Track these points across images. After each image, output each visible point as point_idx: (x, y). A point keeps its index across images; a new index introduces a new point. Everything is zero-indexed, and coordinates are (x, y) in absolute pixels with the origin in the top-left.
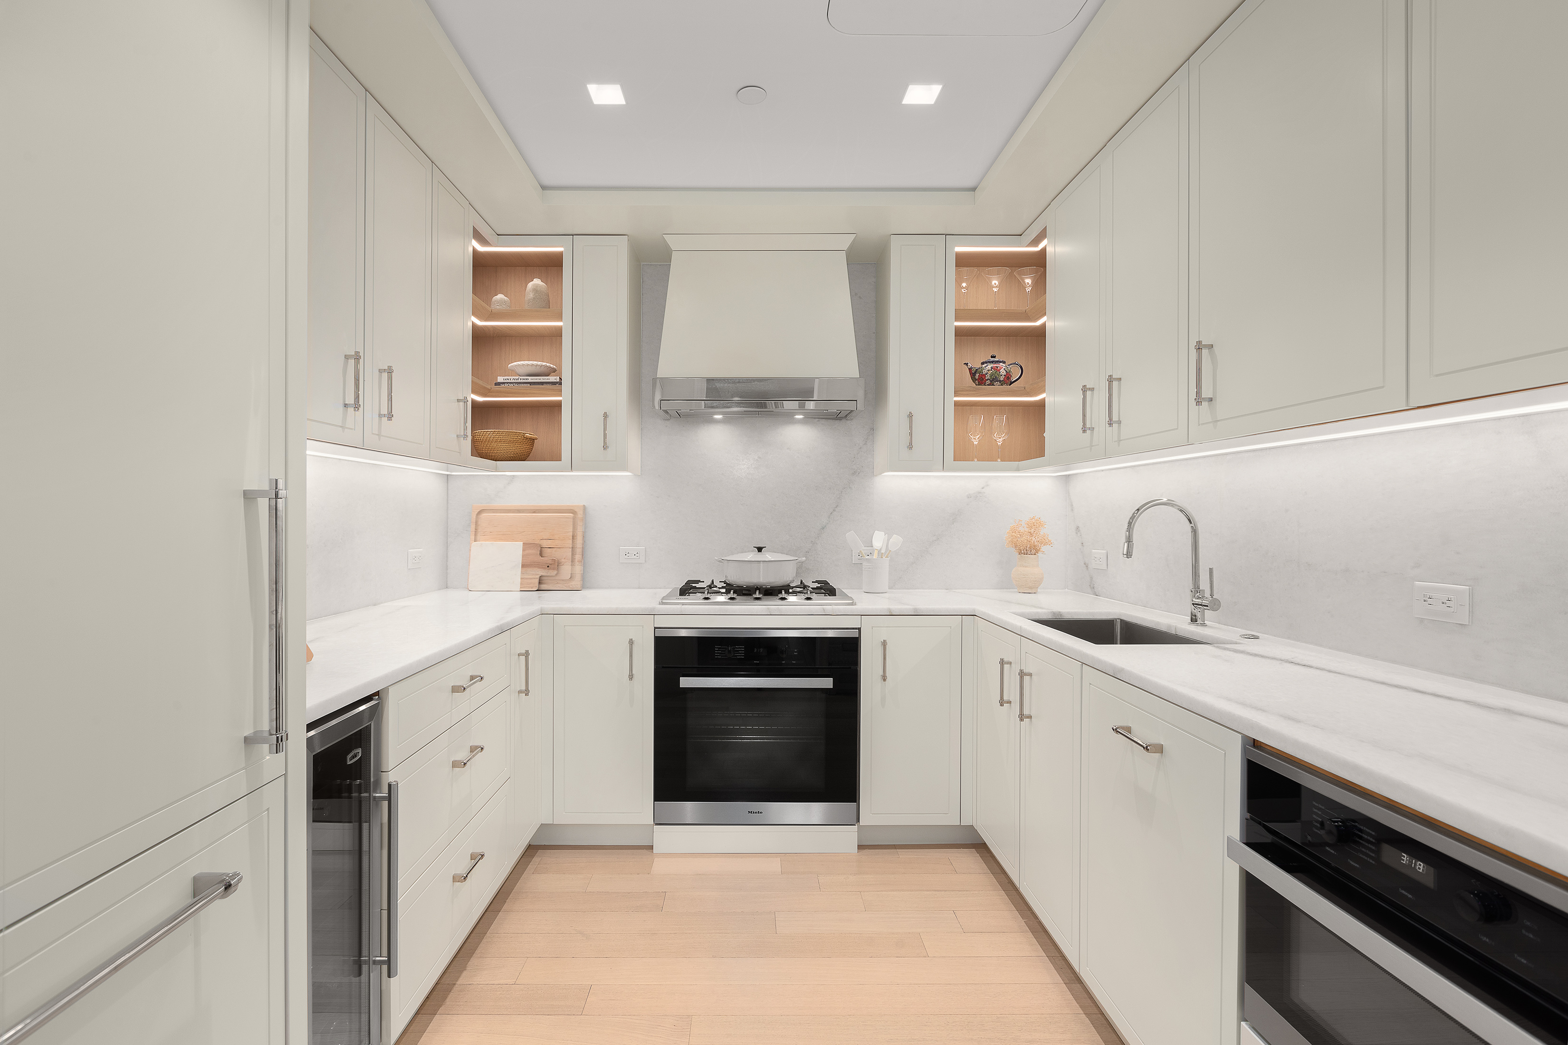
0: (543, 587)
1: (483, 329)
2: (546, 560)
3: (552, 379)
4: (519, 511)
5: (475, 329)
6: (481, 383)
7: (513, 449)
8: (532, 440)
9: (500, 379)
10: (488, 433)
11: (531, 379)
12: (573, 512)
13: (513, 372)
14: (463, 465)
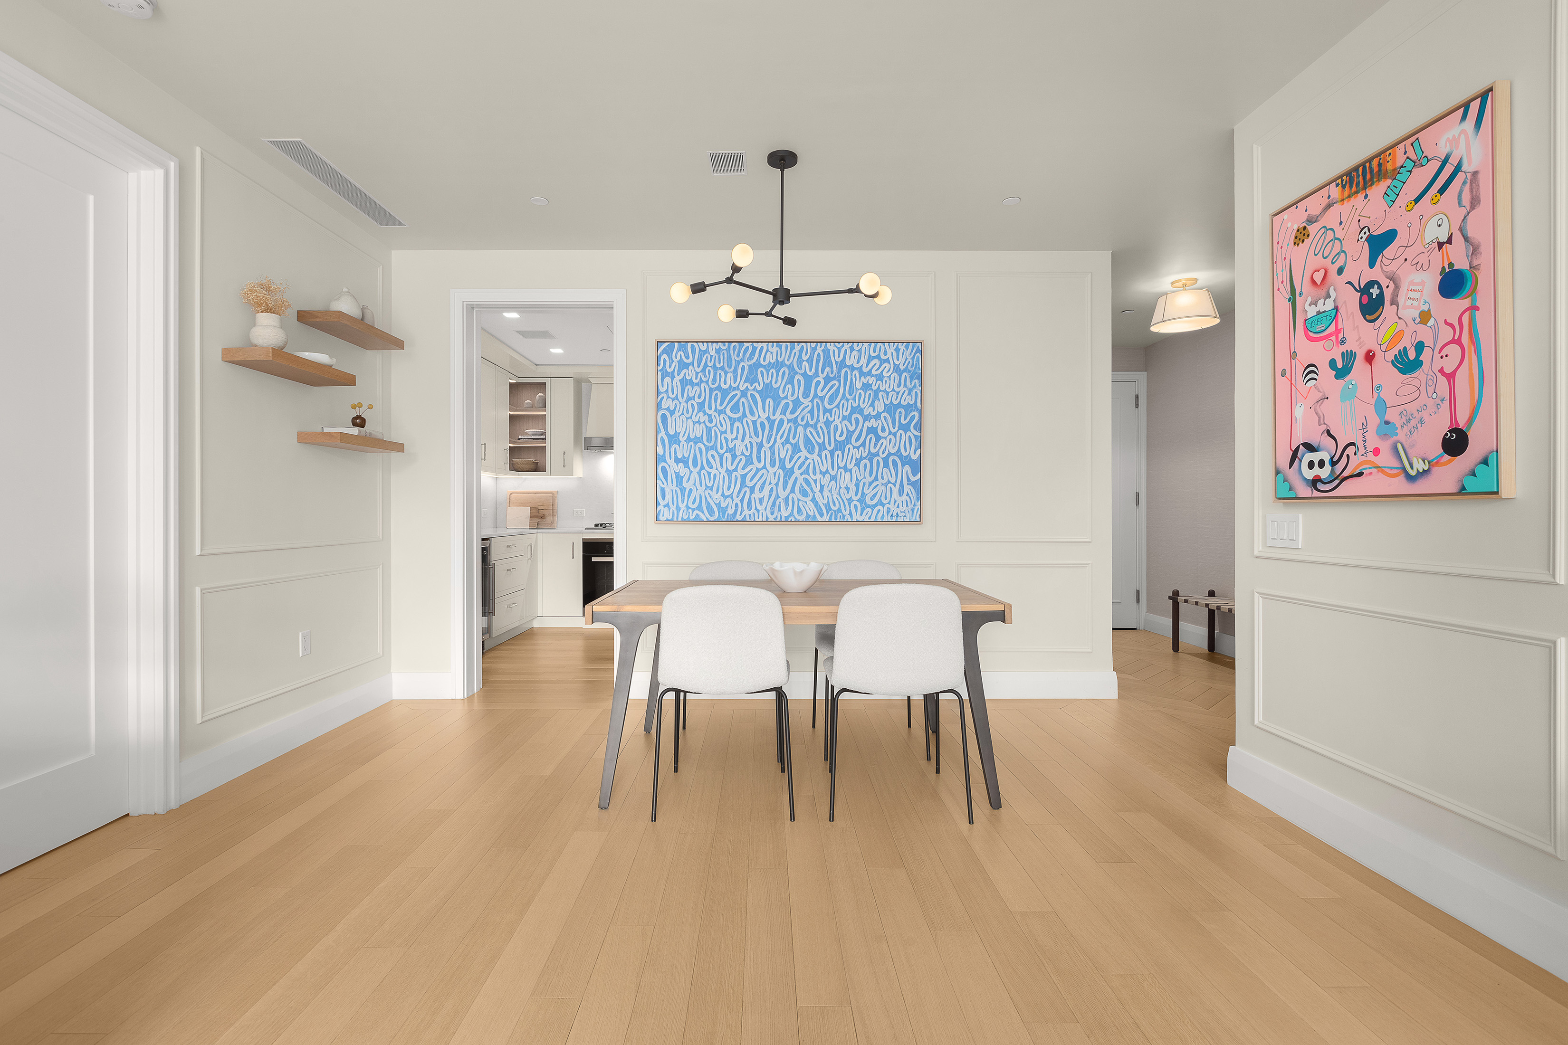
0: (539, 526)
1: (511, 414)
2: (541, 514)
3: (542, 437)
4: (529, 494)
5: (511, 416)
6: (512, 440)
7: (530, 467)
8: (537, 463)
9: (520, 437)
10: (516, 460)
11: (533, 437)
12: (552, 493)
13: (527, 434)
14: (505, 474)
